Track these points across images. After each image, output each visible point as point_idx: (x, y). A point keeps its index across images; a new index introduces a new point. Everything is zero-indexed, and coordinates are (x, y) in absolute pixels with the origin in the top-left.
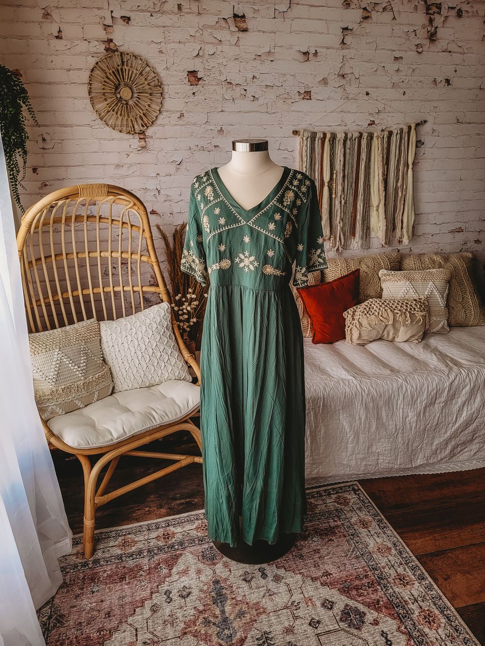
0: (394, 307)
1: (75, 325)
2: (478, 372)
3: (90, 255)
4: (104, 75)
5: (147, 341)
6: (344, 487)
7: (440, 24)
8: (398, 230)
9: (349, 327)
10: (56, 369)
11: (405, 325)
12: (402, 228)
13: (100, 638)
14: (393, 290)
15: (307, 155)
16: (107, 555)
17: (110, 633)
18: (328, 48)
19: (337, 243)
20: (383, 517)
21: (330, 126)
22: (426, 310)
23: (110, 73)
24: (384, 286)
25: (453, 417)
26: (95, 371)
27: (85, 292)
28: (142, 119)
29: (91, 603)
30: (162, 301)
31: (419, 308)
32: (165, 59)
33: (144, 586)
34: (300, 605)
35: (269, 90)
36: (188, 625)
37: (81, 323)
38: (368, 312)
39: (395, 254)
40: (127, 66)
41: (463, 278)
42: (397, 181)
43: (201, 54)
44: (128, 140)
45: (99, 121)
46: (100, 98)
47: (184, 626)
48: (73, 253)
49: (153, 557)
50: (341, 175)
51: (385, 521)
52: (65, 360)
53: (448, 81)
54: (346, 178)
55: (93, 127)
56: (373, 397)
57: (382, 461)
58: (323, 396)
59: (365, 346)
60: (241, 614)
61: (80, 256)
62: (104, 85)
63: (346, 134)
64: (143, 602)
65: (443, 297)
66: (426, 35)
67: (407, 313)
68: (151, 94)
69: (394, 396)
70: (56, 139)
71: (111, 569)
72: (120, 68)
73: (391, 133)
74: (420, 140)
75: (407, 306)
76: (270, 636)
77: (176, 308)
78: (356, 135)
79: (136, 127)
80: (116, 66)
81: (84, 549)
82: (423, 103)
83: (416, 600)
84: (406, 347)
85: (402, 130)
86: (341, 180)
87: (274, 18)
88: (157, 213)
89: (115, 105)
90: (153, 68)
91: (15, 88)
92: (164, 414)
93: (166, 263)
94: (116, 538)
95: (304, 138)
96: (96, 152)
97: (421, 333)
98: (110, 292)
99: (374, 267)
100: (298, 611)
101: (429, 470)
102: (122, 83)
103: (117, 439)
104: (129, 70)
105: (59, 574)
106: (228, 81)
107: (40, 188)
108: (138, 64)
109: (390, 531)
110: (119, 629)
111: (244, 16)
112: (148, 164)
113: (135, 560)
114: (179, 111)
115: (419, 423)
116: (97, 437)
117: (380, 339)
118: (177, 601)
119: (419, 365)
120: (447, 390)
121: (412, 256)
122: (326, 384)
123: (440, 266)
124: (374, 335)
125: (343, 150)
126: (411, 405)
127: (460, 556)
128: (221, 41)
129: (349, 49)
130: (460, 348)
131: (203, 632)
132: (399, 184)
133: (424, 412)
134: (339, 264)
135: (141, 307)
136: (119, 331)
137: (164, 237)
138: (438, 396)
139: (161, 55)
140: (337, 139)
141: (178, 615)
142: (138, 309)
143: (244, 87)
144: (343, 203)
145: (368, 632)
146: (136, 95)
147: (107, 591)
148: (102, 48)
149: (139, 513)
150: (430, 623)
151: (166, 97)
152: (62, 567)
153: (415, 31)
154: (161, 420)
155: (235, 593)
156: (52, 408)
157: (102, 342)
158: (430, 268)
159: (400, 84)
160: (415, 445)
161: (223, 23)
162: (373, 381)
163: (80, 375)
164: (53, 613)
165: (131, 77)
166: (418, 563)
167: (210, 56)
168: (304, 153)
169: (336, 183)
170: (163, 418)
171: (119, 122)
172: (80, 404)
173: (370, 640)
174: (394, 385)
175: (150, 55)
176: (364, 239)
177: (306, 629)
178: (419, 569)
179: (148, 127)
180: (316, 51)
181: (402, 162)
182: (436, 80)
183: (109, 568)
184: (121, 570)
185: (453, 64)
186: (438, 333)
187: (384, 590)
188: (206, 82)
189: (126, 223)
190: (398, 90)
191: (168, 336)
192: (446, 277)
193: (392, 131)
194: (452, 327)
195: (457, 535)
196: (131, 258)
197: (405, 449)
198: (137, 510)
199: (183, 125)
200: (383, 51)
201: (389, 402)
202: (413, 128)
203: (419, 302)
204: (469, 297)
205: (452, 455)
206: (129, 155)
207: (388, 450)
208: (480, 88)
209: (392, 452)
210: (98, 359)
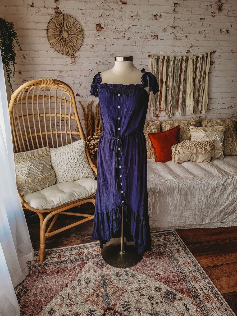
0: (196, 145)
1: (38, 149)
3: (46, 115)
4: (55, 26)
5: (73, 158)
6: (168, 233)
7: (224, 1)
8: (200, 107)
9: (173, 154)
10: (28, 170)
11: (201, 154)
12: (202, 105)
13: (45, 301)
14: (196, 136)
15: (155, 68)
16: (51, 262)
17: (50, 299)
18: (167, 13)
19: (169, 112)
20: (187, 248)
21: (167, 53)
22: (212, 147)
23: (57, 25)
24: (192, 134)
25: (224, 200)
26: (47, 172)
27: (43, 133)
28: (73, 48)
29: (42, 284)
30: (81, 139)
31: (209, 146)
32: (85, 17)
33: (68, 277)
34: (144, 289)
35: (136, 34)
36: (88, 297)
37: (41, 149)
38: (183, 147)
39: (198, 119)
40: (66, 21)
41: (232, 131)
42: (200, 82)
43: (103, 15)
44: (66, 58)
45: (52, 49)
46: (52, 37)
47: (87, 297)
48: (37, 114)
49: (73, 263)
50: (172, 78)
51: (188, 250)
52: (32, 166)
53: (227, 31)
54: (174, 79)
55: (49, 52)
56: (184, 188)
57: (188, 220)
58: (159, 187)
59: (181, 164)
60: (115, 292)
61: (41, 115)
62: (54, 30)
63: (175, 57)
64: (67, 284)
65: (221, 141)
66: (217, 7)
67: (203, 148)
68: (77, 35)
69: (195, 189)
70: (30, 57)
71: (52, 268)
72: (62, 22)
73: (198, 57)
74: (213, 61)
75: (203, 144)
76: (128, 303)
77: (88, 143)
78: (180, 58)
79: (70, 52)
80: (60, 21)
81: (39, 258)
82: (214, 42)
83: (202, 289)
84: (202, 165)
85: (203, 55)
86: (172, 81)
88: (80, 96)
89: (60, 41)
90: (79, 22)
91: (10, 30)
92: (80, 194)
93: (84, 120)
94: (55, 253)
95: (154, 59)
96: (50, 64)
97: (210, 158)
98: (56, 134)
99: (187, 124)
100: (143, 292)
101: (211, 226)
102: (63, 29)
103: (57, 205)
104: (67, 23)
105: (27, 270)
106: (116, 29)
107: (22, 82)
108: (71, 20)
109: (191, 255)
110: (55, 297)
112: (75, 71)
113: (64, 265)
114: (92, 44)
115: (207, 202)
116: (47, 204)
117: (189, 161)
118: (84, 285)
119: (208, 174)
120: (221, 186)
121: (206, 120)
122: (161, 182)
123: (221, 125)
124: (186, 158)
125: (173, 65)
126: (203, 193)
127: (225, 268)
128: (113, 9)
129: (178, 14)
130: (229, 166)
131: (95, 300)
132: (201, 83)
133: (210, 197)
134: (170, 123)
135: (71, 142)
136: (59, 153)
137: (83, 108)
138: (217, 189)
139: (83, 16)
140: (170, 60)
141: (84, 291)
142: (69, 143)
143: (124, 32)
144: (172, 92)
145: (177, 304)
146: (70, 36)
147: (50, 279)
148: (53, 12)
149: (67, 242)
150: (208, 300)
151: (85, 37)
152: (29, 267)
153: (211, 5)
155: (112, 282)
156: (26, 190)
157: (51, 158)
158: (215, 126)
159: (203, 32)
160: (205, 213)
162: (184, 181)
163: (40, 174)
164: (23, 289)
165: (68, 26)
166: (203, 271)
167: (107, 16)
168: (154, 67)
169: (169, 82)
170: (80, 196)
171: (61, 49)
172: (39, 188)
173: (178, 307)
174: (195, 183)
175: (77, 15)
176: (183, 111)
177: (146, 301)
178: (204, 274)
179: (76, 52)
180: (161, 14)
181: (203, 72)
182: (222, 30)
183: (51, 268)
184: (57, 269)
185: (230, 23)
186: (218, 158)
187: (186, 283)
188: (105, 30)
189: (64, 99)
190: (202, 35)
191: (83, 156)
192: (223, 131)
193: (198, 56)
194: (226, 155)
195: (224, 258)
196: (66, 117)
197: (199, 215)
198: (66, 240)
199: (93, 51)
200: (195, 15)
201: (192, 191)
202: (209, 55)
203: (209, 142)
204: (235, 141)
205: (223, 219)
206: (66, 66)
207: (191, 215)
209: (193, 216)
210: (49, 166)
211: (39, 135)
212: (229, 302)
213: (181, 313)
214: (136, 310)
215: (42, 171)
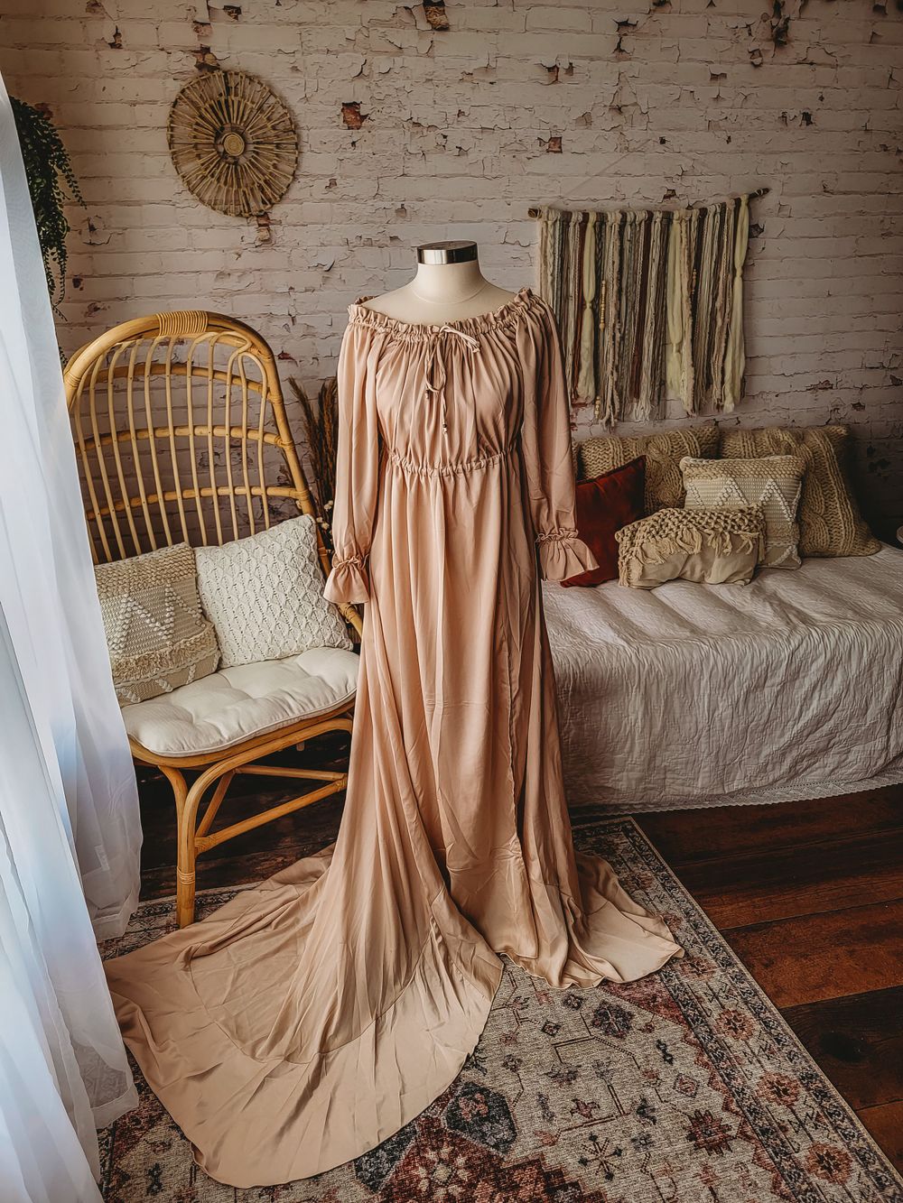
0: (703, 524)
1: (154, 553)
2: (841, 633)
3: (177, 433)
4: (196, 113)
5: (276, 580)
6: (610, 825)
7: (794, 13)
8: (715, 387)
9: (624, 558)
10: (124, 626)
11: (721, 554)
12: (723, 382)
14: (704, 493)
15: (554, 254)
18: (592, 60)
19: (608, 410)
20: (671, 872)
21: (595, 200)
22: (759, 529)
23: (205, 109)
24: (688, 485)
25: (795, 709)
26: (189, 632)
27: (169, 497)
28: (263, 191)
30: (301, 513)
31: (748, 525)
32: (302, 82)
34: (529, 1002)
35: (486, 136)
37: (163, 551)
38: (658, 533)
39: (709, 430)
40: (236, 95)
41: (829, 472)
42: (715, 299)
43: (366, 72)
44: (238, 227)
45: (187, 195)
46: (189, 153)
48: (147, 430)
50: (616, 288)
51: (675, 878)
52: (139, 612)
53: (807, 118)
54: (624, 293)
55: (177, 205)
56: (657, 675)
57: (671, 781)
58: (574, 674)
59: (652, 591)
61: (159, 433)
62: (195, 130)
63: (624, 215)
65: (790, 506)
66: (768, 34)
67: (726, 533)
68: (278, 146)
69: (694, 674)
70: (113, 226)
72: (222, 99)
73: (704, 212)
74: (757, 225)
75: (726, 522)
77: (325, 526)
78: (642, 216)
79: (253, 204)
80: (216, 95)
82: (762, 156)
83: (716, 996)
84: (724, 593)
85: (723, 206)
86: (615, 298)
87: (497, 5)
88: (290, 358)
89: (215, 166)
90: (281, 98)
91: (44, 141)
92: (306, 701)
93: (307, 445)
95: (550, 223)
96: (183, 250)
97: (751, 568)
98: (212, 497)
99: (672, 451)
100: (526, 1010)
101: (756, 800)
102: (228, 126)
103: (230, 740)
104: (239, 102)
106: (415, 120)
107: (88, 314)
108: (254, 91)
109: (682, 893)
111: (441, 3)
112: (273, 270)
114: (329, 176)
115: (735, 719)
116: (197, 737)
117: (680, 579)
119: (742, 621)
120: (784, 665)
121: (740, 432)
122: (579, 655)
123: (789, 451)
124: (668, 572)
125: (618, 244)
126: (723, 689)
127: (793, 932)
128: (401, 48)
129: (630, 59)
130: (813, 594)
132: (718, 304)
133: (746, 701)
134: (611, 446)
135: (264, 523)
136: (228, 563)
137: (303, 400)
138: (769, 674)
139: (296, 75)
140: (609, 224)
142: (260, 527)
143: (441, 131)
144: (618, 339)
145: (635, 1042)
146: (251, 147)
148: (190, 63)
149: (266, 865)
150: (735, 1030)
151: (305, 149)
153: (748, 26)
154: (303, 711)
157: (200, 582)
158: (770, 454)
159: (721, 123)
160: (730, 756)
161: (404, 16)
162: (658, 648)
163: (164, 637)
165: (243, 115)
166: (723, 941)
167: (382, 76)
168: (549, 250)
169: (605, 303)
170: (306, 708)
171: (222, 196)
172: (165, 686)
173: (638, 1053)
174: (694, 655)
175: (275, 75)
176: (656, 403)
177: (537, 1036)
178: (724, 950)
179: (272, 204)
180: (571, 64)
181: (723, 265)
182: (787, 115)
185: (817, 86)
186: (781, 569)
187: (665, 980)
188: (375, 123)
189: (239, 377)
190: (717, 133)
191: (312, 574)
192: (797, 471)
193: (706, 209)
194: (806, 557)
195: (791, 900)
196: (247, 438)
197: (712, 762)
198: (263, 861)
199: (335, 201)
200: (692, 63)
201: (685, 683)
202: (743, 203)
203: (748, 514)
204: (838, 505)
205: (792, 773)
206: (240, 255)
207: (682, 763)
208: (866, 130)
209: (689, 766)
210: (194, 611)
211: (154, 503)
212: (802, 1033)
213: (648, 1068)
214: (505, 1065)
215: (170, 628)
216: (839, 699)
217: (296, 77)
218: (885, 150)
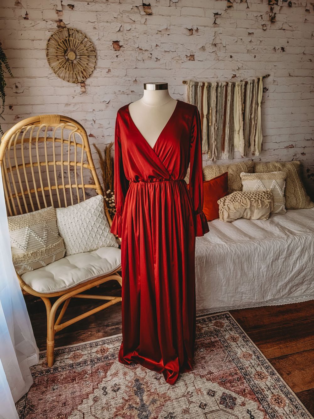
0: (250, 197)
1: (39, 211)
2: (306, 238)
3: (49, 164)
4: (57, 44)
5: (88, 220)
6: (220, 315)
7: (277, 11)
8: (252, 147)
9: (221, 210)
10: (27, 240)
11: (258, 208)
12: (255, 145)
14: (250, 186)
15: (192, 97)
16: (63, 364)
17: (66, 416)
18: (205, 27)
19: (213, 155)
20: (246, 334)
21: (207, 78)
22: (271, 198)
23: (61, 42)
24: (243, 183)
25: (290, 267)
26: (53, 242)
27: (46, 189)
28: (83, 73)
29: (52, 397)
30: (98, 194)
31: (267, 197)
32: (97, 33)
33: (88, 384)
34: (193, 394)
35: (167, 54)
36: (118, 410)
37: (43, 210)
38: (233, 200)
39: (250, 162)
40: (72, 37)
41: (295, 178)
42: (251, 115)
43: (121, 30)
44: (73, 87)
45: (54, 74)
46: (54, 59)
47: (116, 410)
48: (37, 163)
49: (94, 365)
50: (215, 110)
51: (248, 337)
52: (33, 234)
53: (283, 49)
54: (218, 112)
55: (50, 78)
56: (238, 255)
57: (245, 297)
58: (206, 255)
59: (232, 223)
60: (154, 402)
61: (42, 164)
62: (57, 50)
63: (218, 84)
64: (87, 395)
65: (282, 190)
66: (268, 18)
67: (259, 200)
68: (88, 56)
69: (252, 255)
70: (25, 86)
71: (66, 374)
72: (67, 39)
73: (246, 83)
74: (266, 88)
75: (259, 196)
76: (174, 415)
77: (107, 199)
78: (224, 84)
79: (79, 78)
80: (65, 37)
81: (47, 361)
82: (267, 63)
83: (269, 389)
84: (259, 223)
85: (254, 81)
86: (215, 114)
87: (170, 6)
88: (93, 136)
89: (64, 64)
90: (89, 39)
92: (100, 269)
93: (100, 169)
94: (69, 353)
95: (190, 86)
96: (52, 95)
97: (268, 213)
98: (63, 189)
99: (237, 171)
100: (192, 398)
101: (275, 303)
102: (69, 49)
103: (69, 286)
104: (74, 40)
105: (30, 378)
106: (140, 48)
107: (14, 119)
108: (79, 36)
109: (251, 343)
110: (72, 413)
111: (149, 5)
112: (87, 103)
113: (82, 367)
114: (107, 68)
115: (268, 272)
116: (55, 285)
117: (242, 218)
118: (111, 394)
119: (268, 234)
120: (286, 250)
121: (261, 164)
122: (207, 248)
123: (280, 170)
124: (238, 215)
125: (216, 94)
126: (263, 260)
127: (297, 359)
128: (134, 21)
129: (219, 27)
131: (128, 414)
132: (253, 116)
133: (272, 265)
134: (214, 169)
135: (84, 199)
136: (69, 214)
137: (99, 152)
138: (280, 254)
140: (212, 87)
141: (112, 403)
142: (82, 200)
143: (150, 52)
144: (216, 129)
145: (238, 411)
146: (78, 57)
147: (63, 388)
148: (55, 25)
149: (84, 335)
150: (279, 403)
151: (99, 58)
152: (33, 373)
153: (261, 15)
154: (98, 273)
155: (149, 387)
156: (24, 267)
157: (58, 222)
158: (273, 171)
159: (252, 51)
160: (266, 286)
161: (136, 9)
162: (238, 245)
163: (43, 244)
164: (27, 404)
165: (75, 45)
166: (269, 364)
167: (127, 31)
168: (190, 96)
169: (211, 116)
170: (100, 272)
171: (67, 75)
172: (43, 264)
173: (240, 416)
174: (252, 247)
175: (87, 30)
176: (230, 153)
177: (197, 410)
178: (271, 368)
179: (86, 78)
180: (197, 28)
181: (254, 102)
182: (276, 48)
183: (64, 373)
184: (72, 374)
185: (286, 38)
186: (279, 214)
187: (248, 382)
188: (125, 49)
189: (73, 142)
190: (251, 54)
191: (102, 218)
192: (284, 177)
194: (288, 209)
195: (295, 345)
196: (77, 166)
197: (259, 289)
198: (83, 334)
199: (110, 77)
200: (241, 29)
201: (249, 258)
202: (261, 80)
203: (267, 193)
204: (299, 190)
205: (290, 293)
206: (74, 98)
207: (248, 290)
208: (304, 54)
209: (251, 291)
210: (55, 233)
211: (40, 191)
212: (305, 403)
215: (45, 240)
216: (307, 263)
217: (94, 31)
218: (311, 61)
